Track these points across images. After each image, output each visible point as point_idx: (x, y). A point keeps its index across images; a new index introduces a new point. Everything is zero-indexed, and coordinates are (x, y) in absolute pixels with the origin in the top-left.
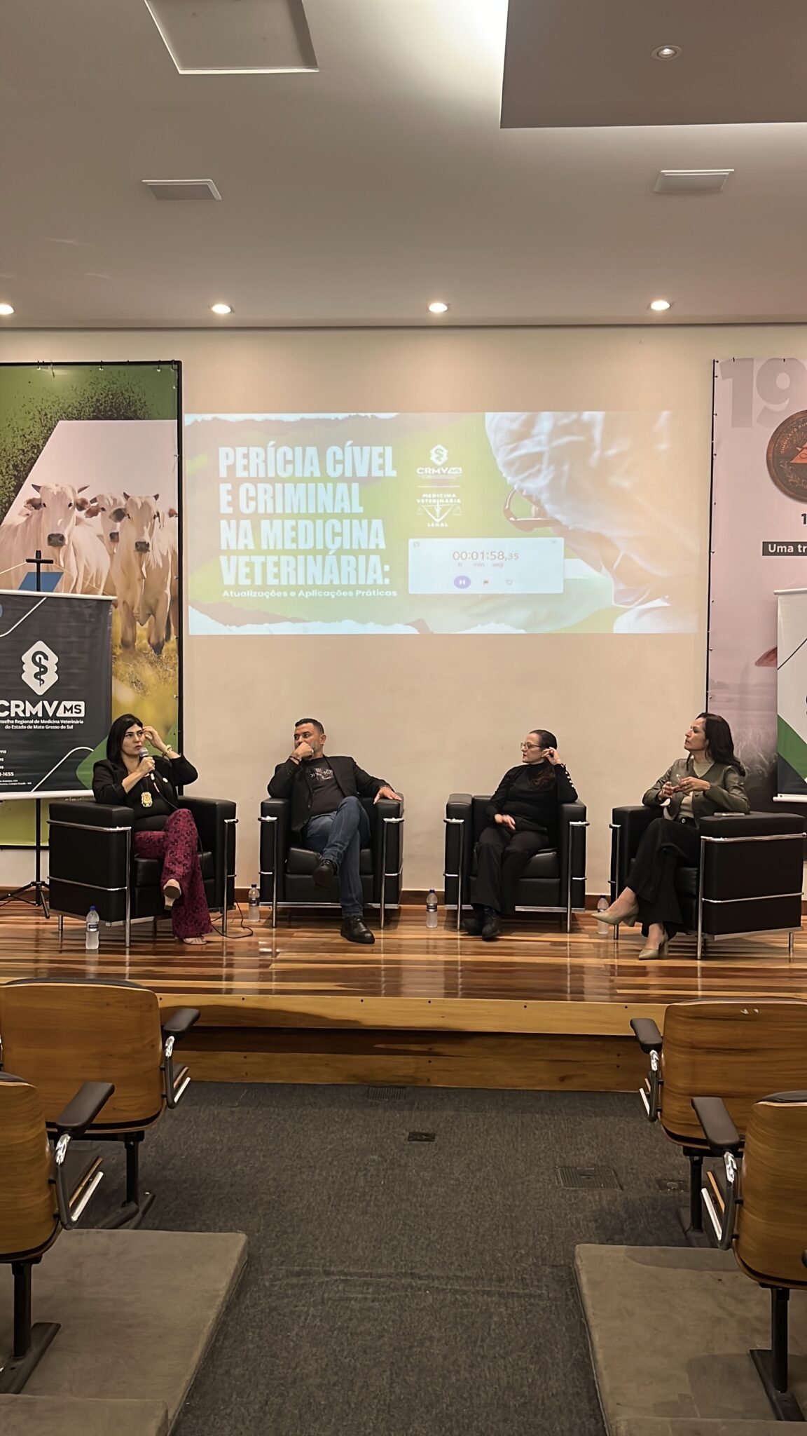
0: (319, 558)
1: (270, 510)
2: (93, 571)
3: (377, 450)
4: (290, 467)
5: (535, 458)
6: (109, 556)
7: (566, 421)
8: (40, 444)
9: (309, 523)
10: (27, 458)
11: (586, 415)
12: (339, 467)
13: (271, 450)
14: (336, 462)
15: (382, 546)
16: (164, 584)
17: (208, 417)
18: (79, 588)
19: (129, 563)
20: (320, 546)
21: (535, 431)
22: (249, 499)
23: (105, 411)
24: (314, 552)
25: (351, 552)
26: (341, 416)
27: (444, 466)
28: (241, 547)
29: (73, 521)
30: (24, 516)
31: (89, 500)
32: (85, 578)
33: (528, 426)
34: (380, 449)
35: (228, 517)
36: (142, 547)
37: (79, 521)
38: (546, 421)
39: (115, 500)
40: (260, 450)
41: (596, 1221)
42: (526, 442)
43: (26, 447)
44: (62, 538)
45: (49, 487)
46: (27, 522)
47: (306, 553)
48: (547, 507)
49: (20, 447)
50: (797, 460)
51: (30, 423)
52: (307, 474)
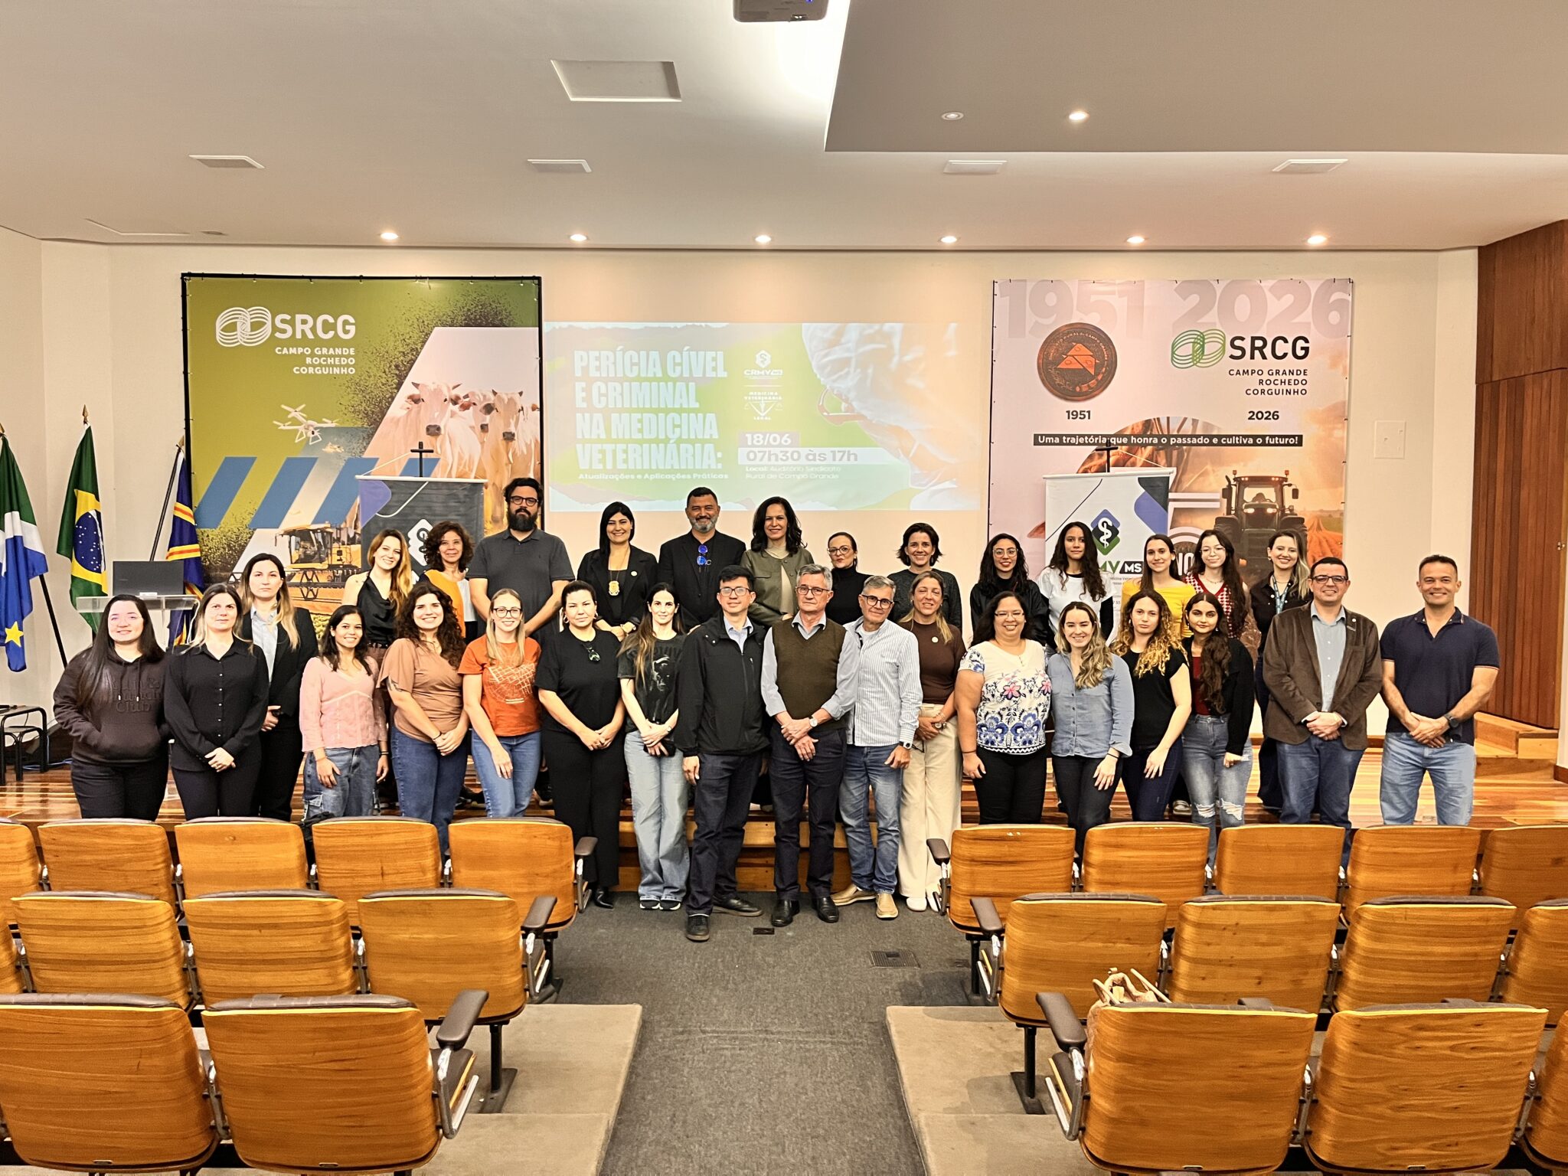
0: (662, 445)
1: (619, 405)
2: (466, 457)
3: (710, 354)
4: (635, 368)
5: (846, 362)
6: (479, 446)
7: (871, 331)
8: (419, 347)
9: (653, 416)
10: (408, 359)
11: (887, 326)
12: (678, 369)
13: (619, 354)
14: (675, 364)
15: (716, 436)
16: (528, 468)
17: (565, 325)
18: (454, 473)
19: (497, 451)
20: (662, 436)
21: (843, 340)
22: (600, 395)
23: (476, 320)
24: (657, 441)
25: (688, 441)
26: (679, 325)
27: (767, 368)
28: (594, 437)
29: (448, 414)
30: (405, 409)
31: (462, 395)
32: (459, 464)
33: (839, 334)
34: (713, 354)
35: (583, 411)
36: (509, 437)
37: (453, 414)
38: (853, 330)
39: (485, 396)
40: (611, 354)
41: (900, 990)
42: (837, 348)
43: (406, 349)
44: (439, 429)
45: (426, 384)
46: (408, 415)
47: (650, 441)
48: (855, 404)
49: (401, 349)
50: (1061, 366)
51: (408, 329)
52: (651, 375)
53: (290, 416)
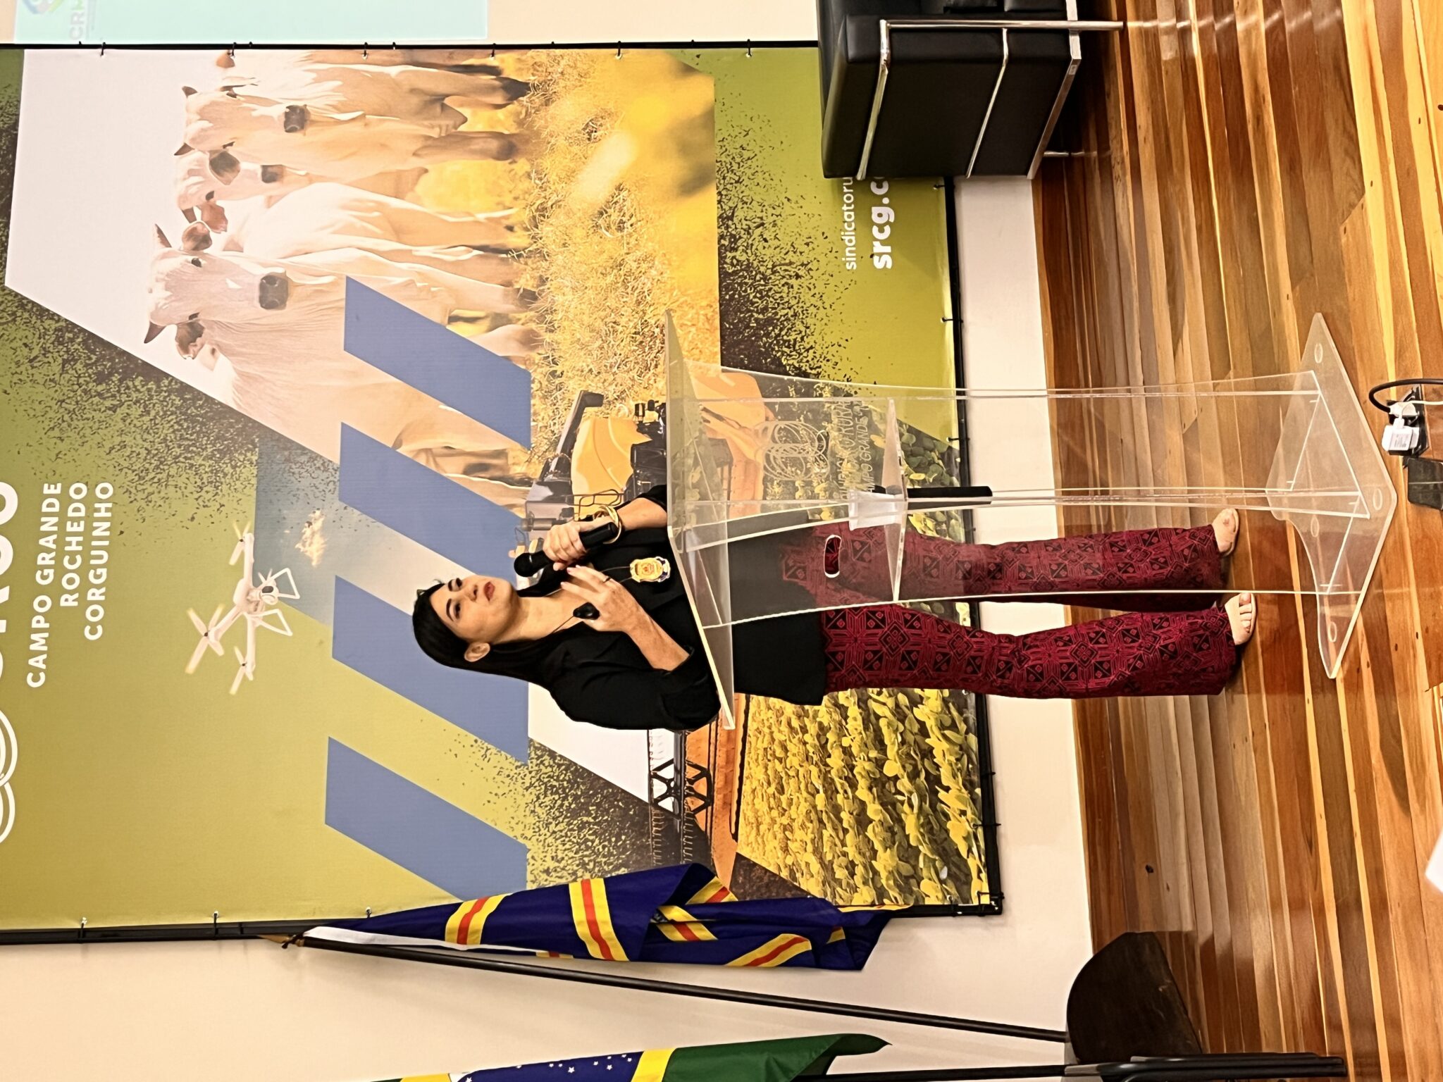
8: (54, 325)
10: (84, 352)
16: (376, 79)
19: (331, 146)
29: (231, 257)
30: (216, 359)
31: (186, 225)
36: (296, 118)
37: (234, 246)
39: (191, 173)
43: (58, 355)
44: (269, 280)
45: (153, 308)
53: (220, 651)
